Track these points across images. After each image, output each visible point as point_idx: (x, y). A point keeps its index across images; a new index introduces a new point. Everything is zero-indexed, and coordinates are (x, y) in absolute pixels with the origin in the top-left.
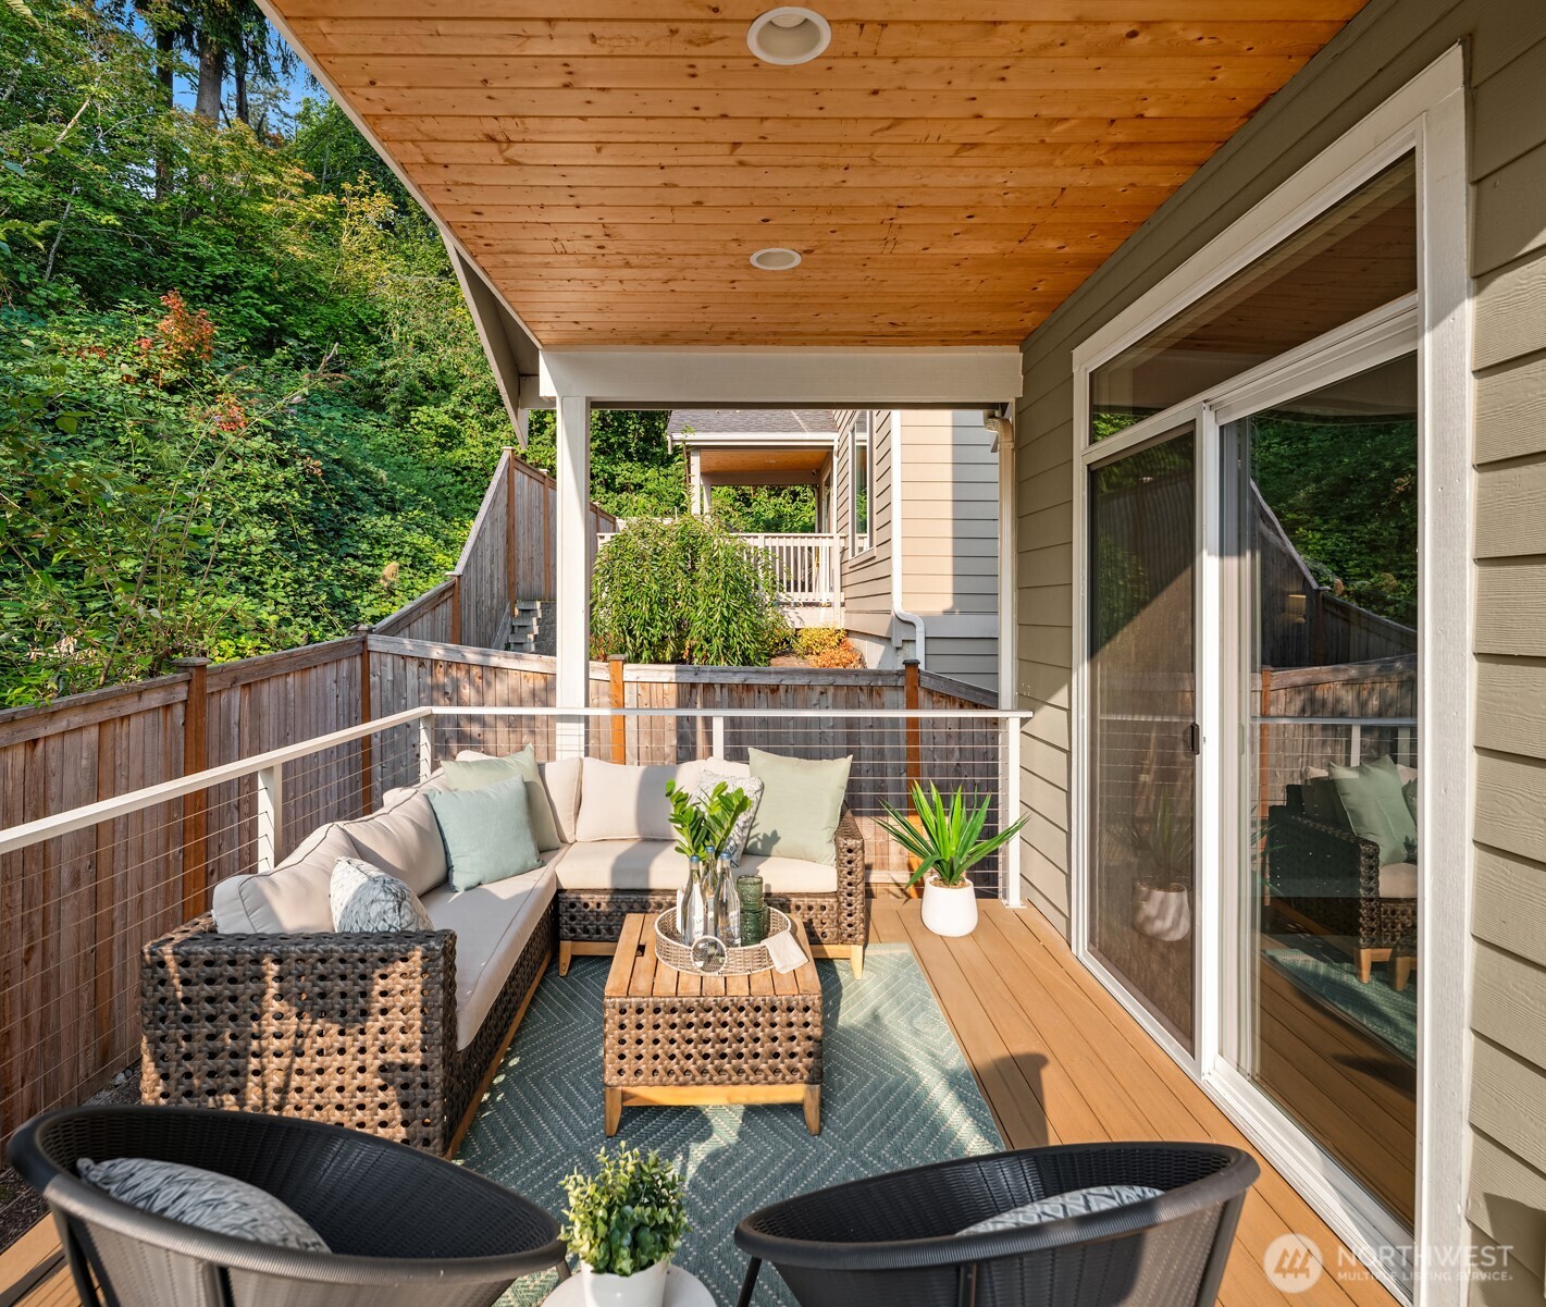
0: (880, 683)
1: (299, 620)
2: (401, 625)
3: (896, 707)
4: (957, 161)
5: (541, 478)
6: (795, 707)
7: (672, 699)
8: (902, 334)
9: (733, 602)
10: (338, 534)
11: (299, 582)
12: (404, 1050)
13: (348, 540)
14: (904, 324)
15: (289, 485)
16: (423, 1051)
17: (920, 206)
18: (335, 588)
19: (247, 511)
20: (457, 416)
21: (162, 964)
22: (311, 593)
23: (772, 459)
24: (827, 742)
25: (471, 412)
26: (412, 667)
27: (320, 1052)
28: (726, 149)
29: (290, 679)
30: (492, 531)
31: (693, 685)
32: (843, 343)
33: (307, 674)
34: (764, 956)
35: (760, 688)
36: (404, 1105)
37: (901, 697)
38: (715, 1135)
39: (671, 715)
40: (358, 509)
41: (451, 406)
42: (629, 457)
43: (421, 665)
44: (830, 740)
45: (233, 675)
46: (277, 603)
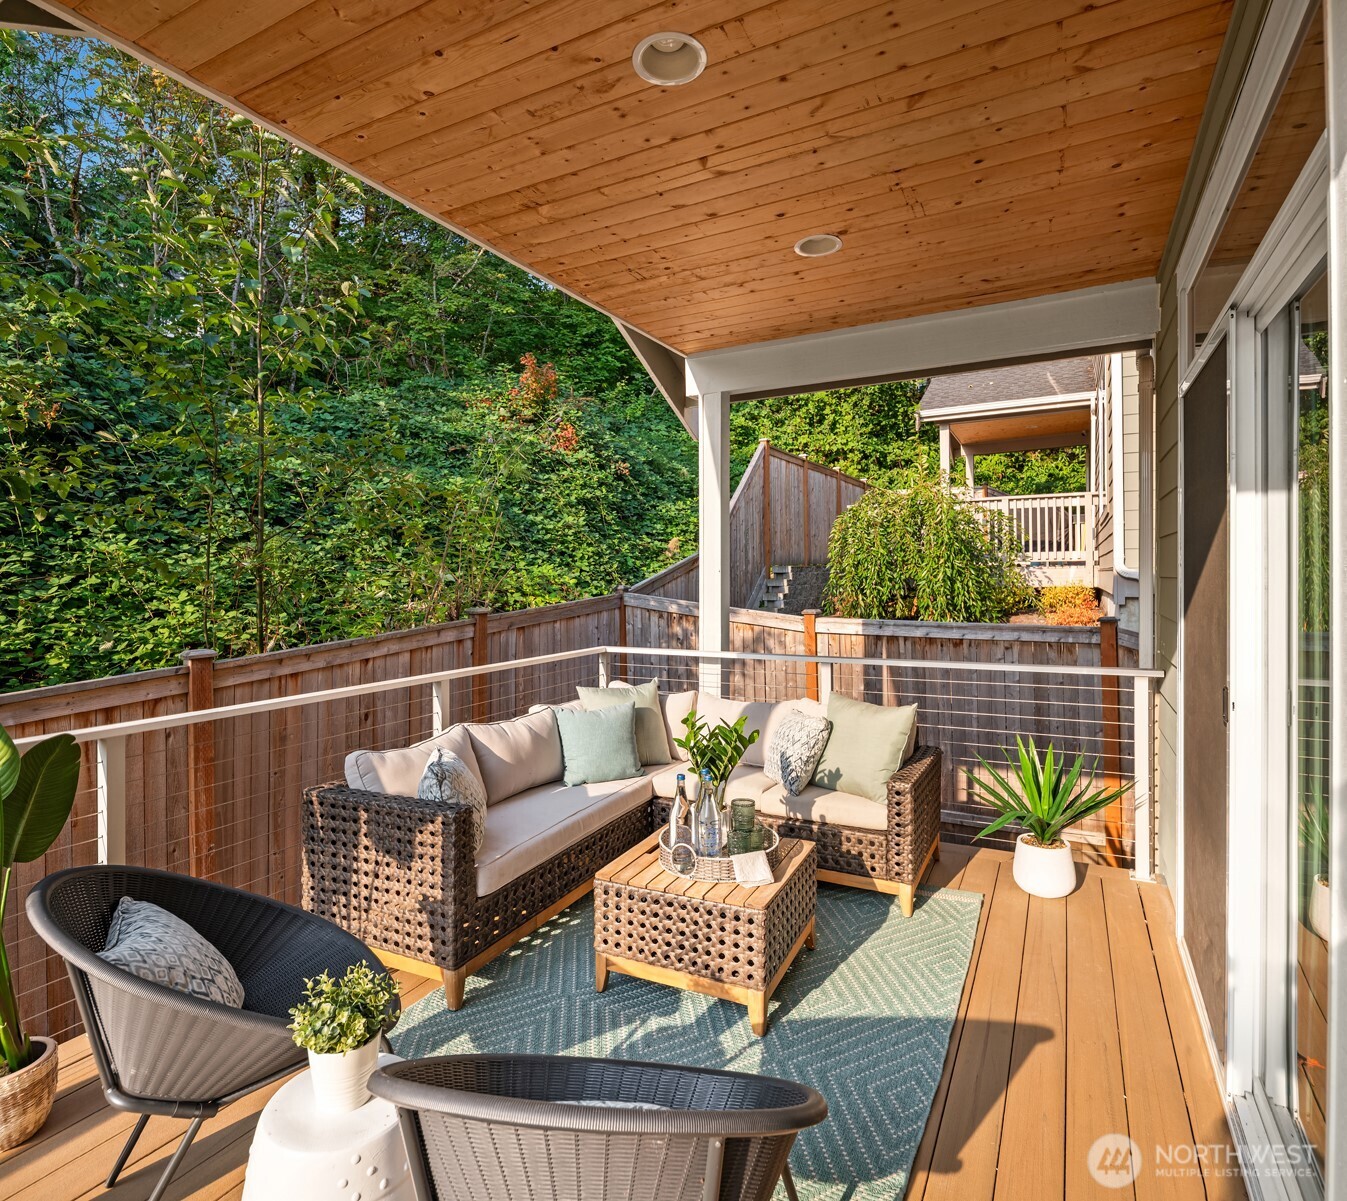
0: (1071, 640)
1: (595, 583)
2: (656, 586)
3: (1091, 664)
4: (916, 114)
5: (800, 462)
6: (978, 660)
7: (860, 650)
8: (1005, 289)
9: (957, 563)
10: (641, 517)
11: (600, 555)
12: (432, 887)
13: (648, 522)
14: (998, 279)
15: (601, 484)
16: (442, 889)
17: (916, 165)
18: (628, 559)
19: (569, 505)
20: (754, 418)
21: (312, 802)
22: (607, 563)
23: (1033, 425)
24: (1012, 697)
25: (764, 413)
26: (654, 618)
27: (388, 878)
28: (697, 166)
29: (557, 625)
30: (747, 508)
31: (878, 638)
32: (948, 308)
33: (571, 622)
34: (730, 869)
35: (943, 642)
36: (432, 927)
37: (1096, 654)
38: (677, 1014)
39: (859, 664)
40: (659, 498)
41: (747, 410)
42: (899, 436)
43: (661, 616)
44: (1015, 694)
45: (509, 621)
46: (582, 571)
